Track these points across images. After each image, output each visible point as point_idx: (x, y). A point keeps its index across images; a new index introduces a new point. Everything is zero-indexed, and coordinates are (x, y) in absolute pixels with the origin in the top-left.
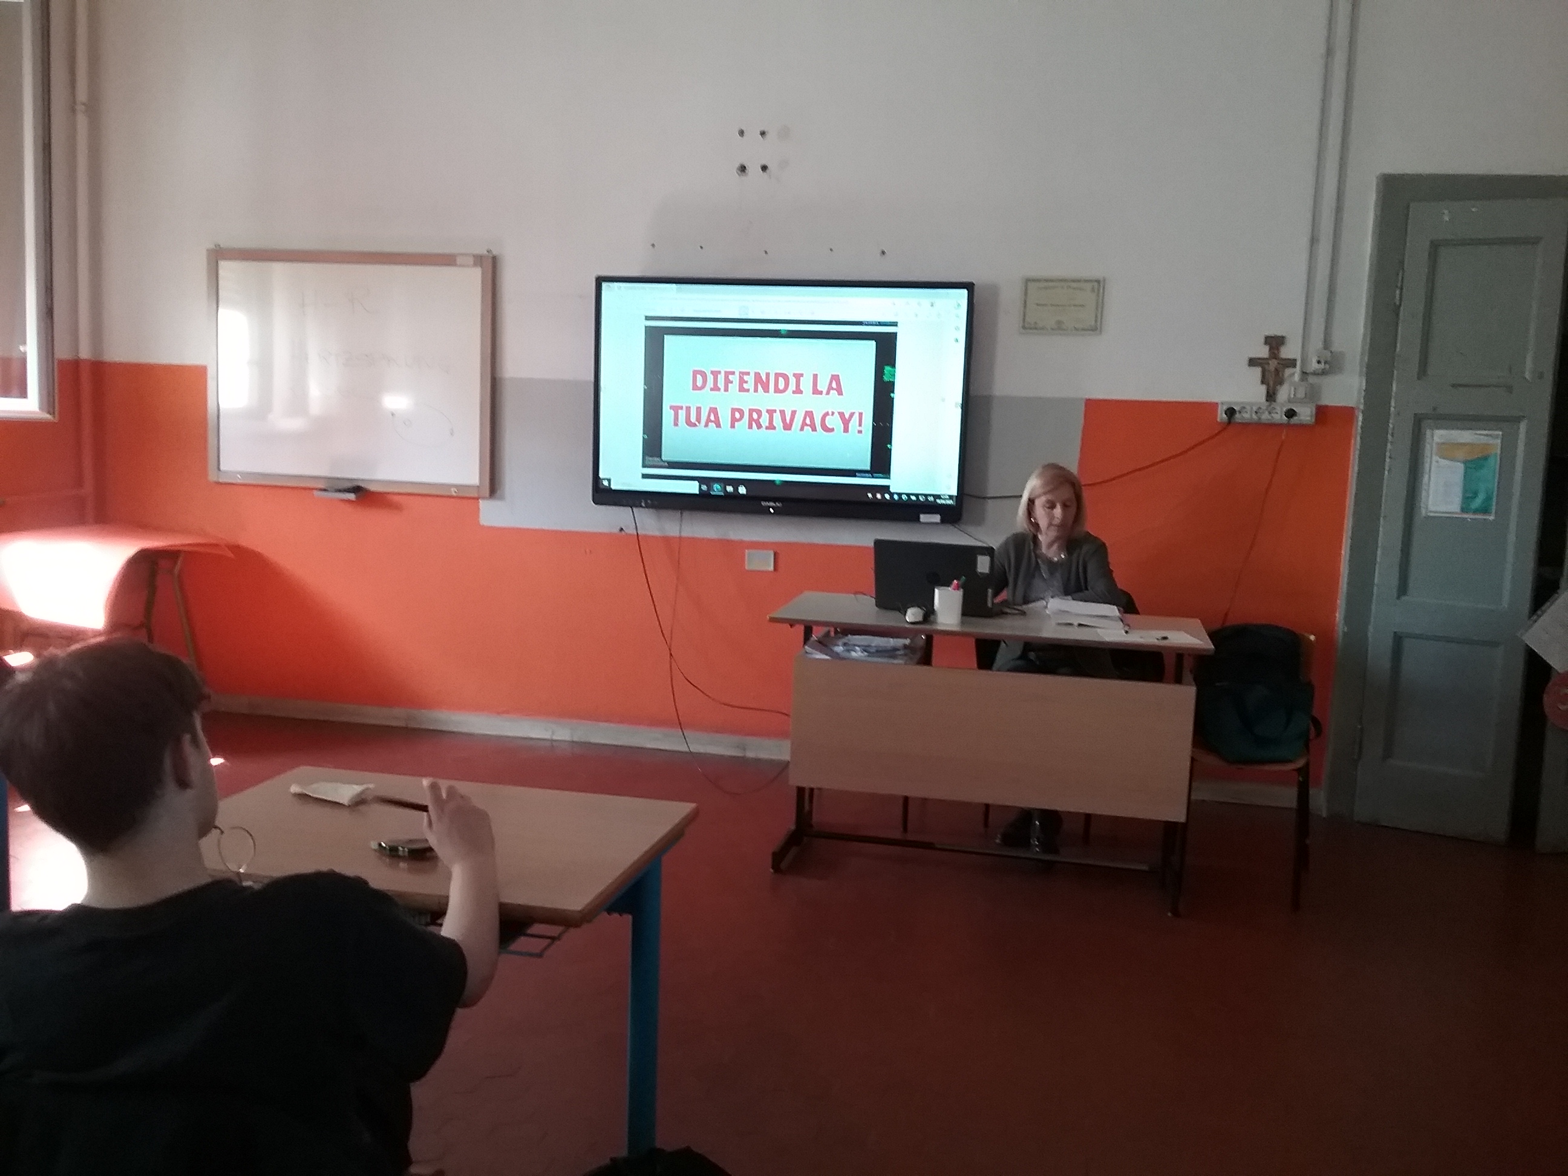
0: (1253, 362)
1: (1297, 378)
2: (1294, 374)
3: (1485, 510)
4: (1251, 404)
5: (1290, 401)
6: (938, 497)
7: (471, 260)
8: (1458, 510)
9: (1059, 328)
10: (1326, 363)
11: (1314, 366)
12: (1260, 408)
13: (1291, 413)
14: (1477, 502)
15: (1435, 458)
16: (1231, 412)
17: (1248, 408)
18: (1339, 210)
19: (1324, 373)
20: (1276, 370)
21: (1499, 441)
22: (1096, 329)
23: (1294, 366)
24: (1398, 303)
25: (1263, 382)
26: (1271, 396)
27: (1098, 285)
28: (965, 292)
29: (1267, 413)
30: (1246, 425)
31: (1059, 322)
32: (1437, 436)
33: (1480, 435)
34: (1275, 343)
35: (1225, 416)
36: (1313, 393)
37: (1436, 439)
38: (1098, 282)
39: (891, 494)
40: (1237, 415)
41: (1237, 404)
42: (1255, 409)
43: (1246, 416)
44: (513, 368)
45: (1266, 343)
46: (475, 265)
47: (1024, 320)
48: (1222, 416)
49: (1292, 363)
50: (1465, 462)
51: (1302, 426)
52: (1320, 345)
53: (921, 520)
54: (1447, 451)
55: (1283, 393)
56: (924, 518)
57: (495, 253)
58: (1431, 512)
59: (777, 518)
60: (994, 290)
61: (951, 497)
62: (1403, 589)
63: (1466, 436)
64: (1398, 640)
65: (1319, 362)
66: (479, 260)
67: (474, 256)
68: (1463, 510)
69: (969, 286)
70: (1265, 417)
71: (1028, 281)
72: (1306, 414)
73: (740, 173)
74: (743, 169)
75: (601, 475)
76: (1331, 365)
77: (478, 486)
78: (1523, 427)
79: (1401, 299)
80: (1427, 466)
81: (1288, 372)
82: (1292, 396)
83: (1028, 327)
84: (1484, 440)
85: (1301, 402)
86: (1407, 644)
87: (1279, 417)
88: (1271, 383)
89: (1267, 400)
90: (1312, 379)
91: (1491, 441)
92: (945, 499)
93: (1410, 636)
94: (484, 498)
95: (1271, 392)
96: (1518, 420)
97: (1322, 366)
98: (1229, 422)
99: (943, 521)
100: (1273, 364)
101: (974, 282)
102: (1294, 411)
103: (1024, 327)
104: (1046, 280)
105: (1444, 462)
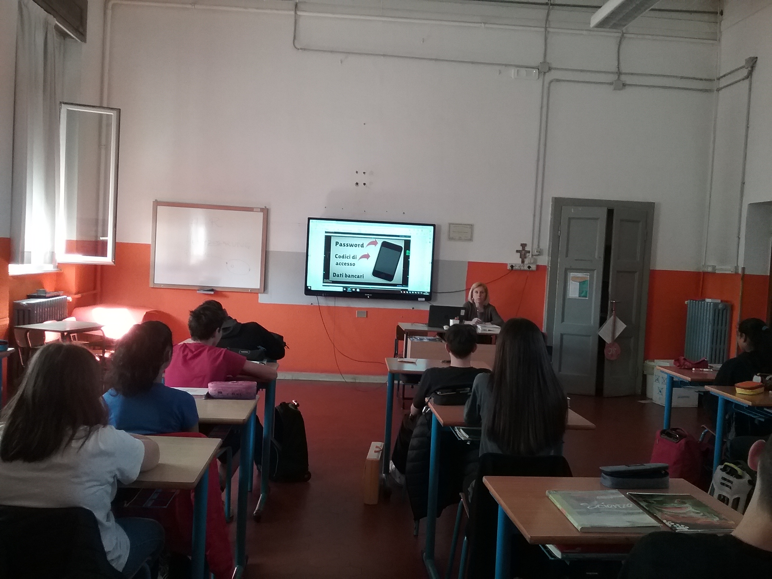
0: (517, 251)
1: (530, 256)
2: (529, 255)
3: (586, 297)
4: (518, 264)
5: (529, 263)
6: (423, 292)
7: (259, 210)
8: (578, 296)
9: (460, 239)
10: (539, 252)
11: (536, 253)
12: (520, 266)
13: (529, 267)
14: (582, 295)
15: (571, 281)
16: (512, 266)
17: (517, 265)
18: (541, 207)
19: (539, 255)
20: (524, 254)
21: (589, 276)
22: (471, 240)
23: (530, 253)
24: (559, 235)
25: (520, 257)
26: (523, 262)
27: (472, 226)
28: (432, 227)
29: (522, 267)
30: (516, 270)
31: (460, 237)
32: (572, 274)
33: (584, 274)
34: (524, 246)
35: (510, 268)
36: (535, 261)
37: (571, 276)
38: (472, 225)
39: (409, 292)
40: (514, 268)
41: (514, 264)
42: (519, 266)
43: (516, 268)
44: (273, 247)
45: (521, 246)
46: (261, 211)
47: (449, 236)
48: (509, 267)
49: (529, 252)
50: (580, 282)
51: (532, 271)
52: (537, 247)
53: (419, 300)
54: (575, 279)
55: (527, 261)
56: (419, 299)
57: (267, 208)
58: (570, 297)
59: (370, 300)
60: (440, 226)
61: (428, 293)
62: (563, 321)
63: (580, 275)
64: (562, 335)
65: (537, 252)
66: (262, 210)
67: (261, 209)
68: (579, 297)
69: (434, 225)
70: (522, 268)
71: (450, 224)
72: (534, 267)
73: (356, 185)
74: (357, 184)
75: (308, 285)
76: (540, 253)
77: (259, 289)
78: (595, 271)
79: (560, 235)
80: (569, 283)
81: (528, 254)
82: (530, 262)
83: (450, 239)
84: (584, 276)
85: (532, 263)
86: (564, 337)
87: (526, 268)
88: (523, 258)
89: (522, 263)
90: (534, 257)
91: (587, 276)
92: (426, 293)
93: (565, 334)
94: (262, 293)
95: (523, 261)
96: (594, 270)
97: (538, 253)
98: (512, 269)
99: (426, 300)
100: (523, 252)
101: (435, 224)
102: (530, 267)
103: (449, 239)
104: (456, 224)
105: (573, 282)
